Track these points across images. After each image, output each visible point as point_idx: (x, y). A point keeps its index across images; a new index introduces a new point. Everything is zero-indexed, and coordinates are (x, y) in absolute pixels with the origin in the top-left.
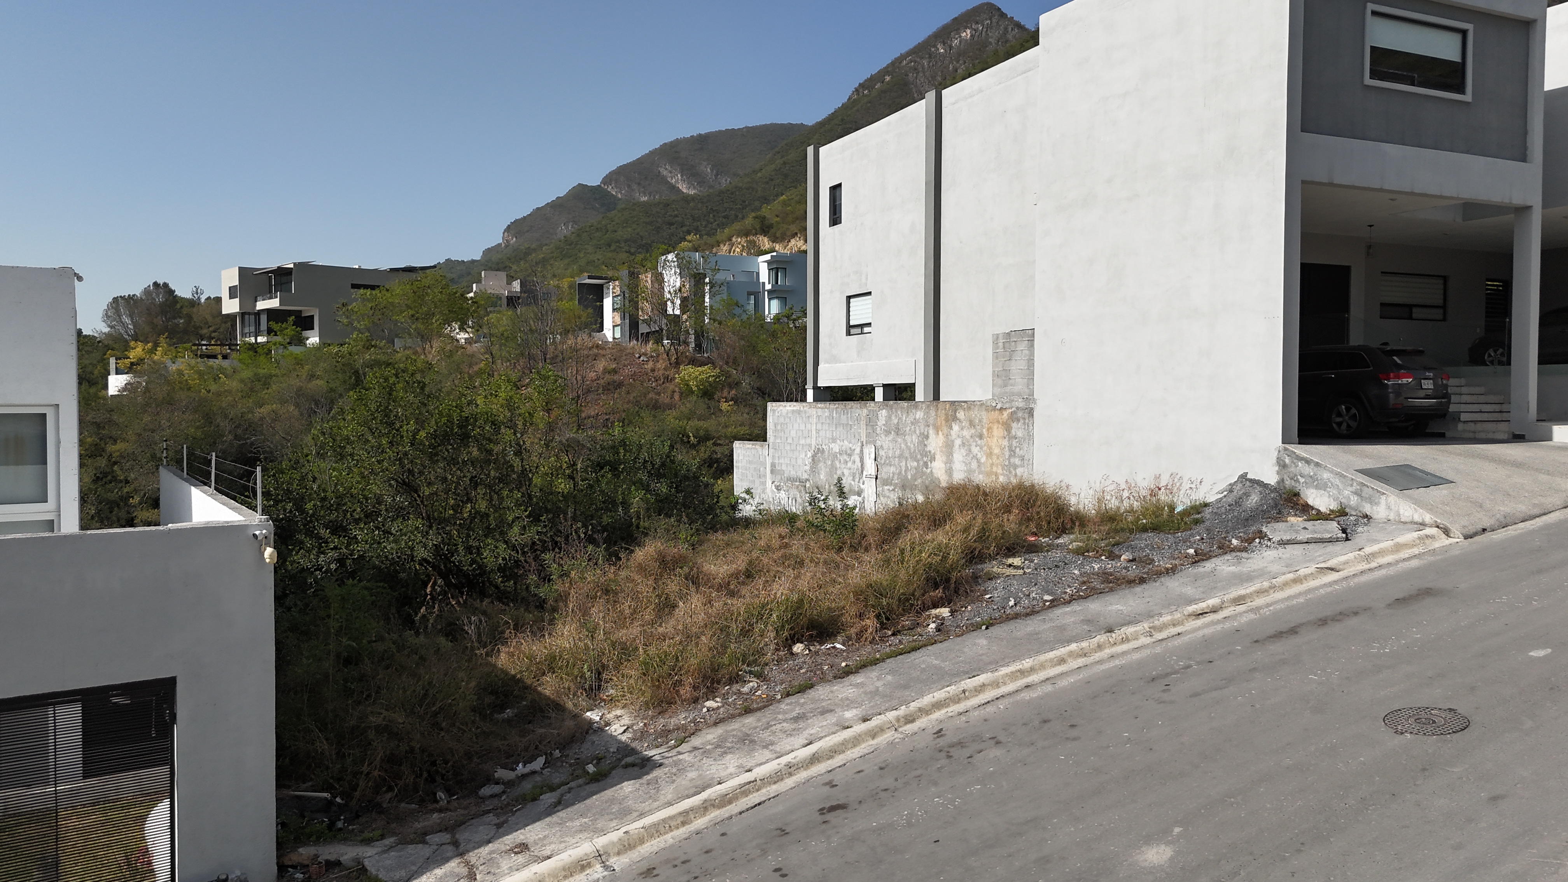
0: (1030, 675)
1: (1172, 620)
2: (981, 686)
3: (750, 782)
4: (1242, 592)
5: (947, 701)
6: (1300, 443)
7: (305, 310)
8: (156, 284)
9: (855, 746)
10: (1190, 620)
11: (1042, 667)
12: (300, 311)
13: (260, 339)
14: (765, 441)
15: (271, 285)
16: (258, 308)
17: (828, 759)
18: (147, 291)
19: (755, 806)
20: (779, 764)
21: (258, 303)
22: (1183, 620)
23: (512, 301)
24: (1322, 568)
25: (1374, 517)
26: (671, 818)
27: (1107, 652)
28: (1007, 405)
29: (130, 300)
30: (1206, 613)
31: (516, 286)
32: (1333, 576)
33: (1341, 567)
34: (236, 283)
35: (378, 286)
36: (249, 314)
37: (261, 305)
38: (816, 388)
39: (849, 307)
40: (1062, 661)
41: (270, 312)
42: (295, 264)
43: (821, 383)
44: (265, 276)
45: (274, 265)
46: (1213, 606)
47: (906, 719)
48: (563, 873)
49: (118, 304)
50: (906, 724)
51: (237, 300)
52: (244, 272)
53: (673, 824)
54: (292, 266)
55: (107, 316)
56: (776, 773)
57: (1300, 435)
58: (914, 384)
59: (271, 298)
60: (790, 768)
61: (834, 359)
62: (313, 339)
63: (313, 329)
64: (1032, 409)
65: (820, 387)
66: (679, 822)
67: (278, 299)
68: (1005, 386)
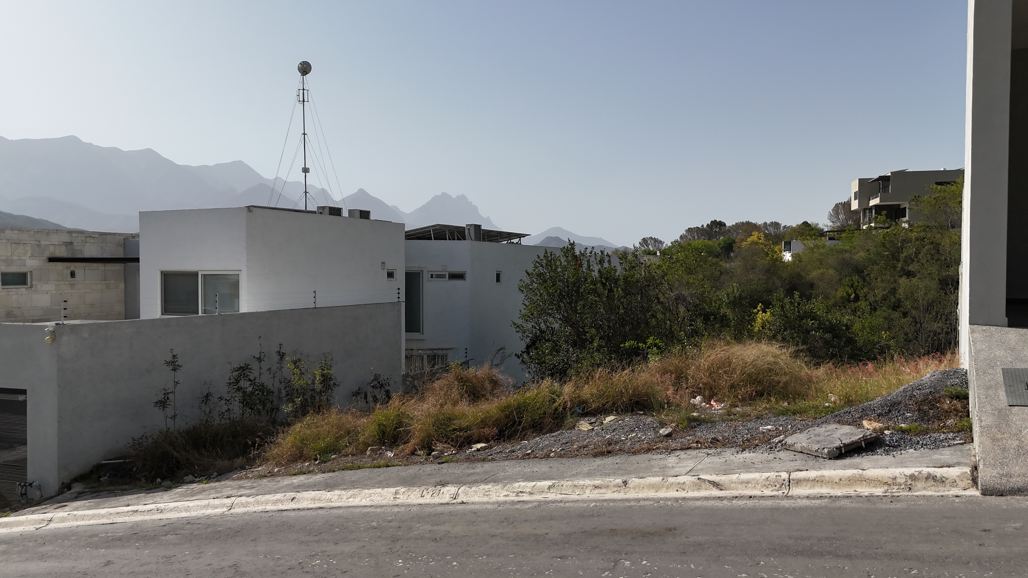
6: (1010, 325)
7: (900, 204)
12: (897, 205)
15: (880, 189)
16: (871, 205)
21: (870, 202)
34: (857, 190)
36: (867, 209)
37: (872, 203)
41: (876, 206)
42: (891, 173)
44: (876, 183)
45: (876, 176)
51: (857, 200)
52: (861, 181)
54: (890, 174)
55: (830, 217)
59: (876, 198)
62: (905, 224)
63: (905, 217)
67: (879, 198)
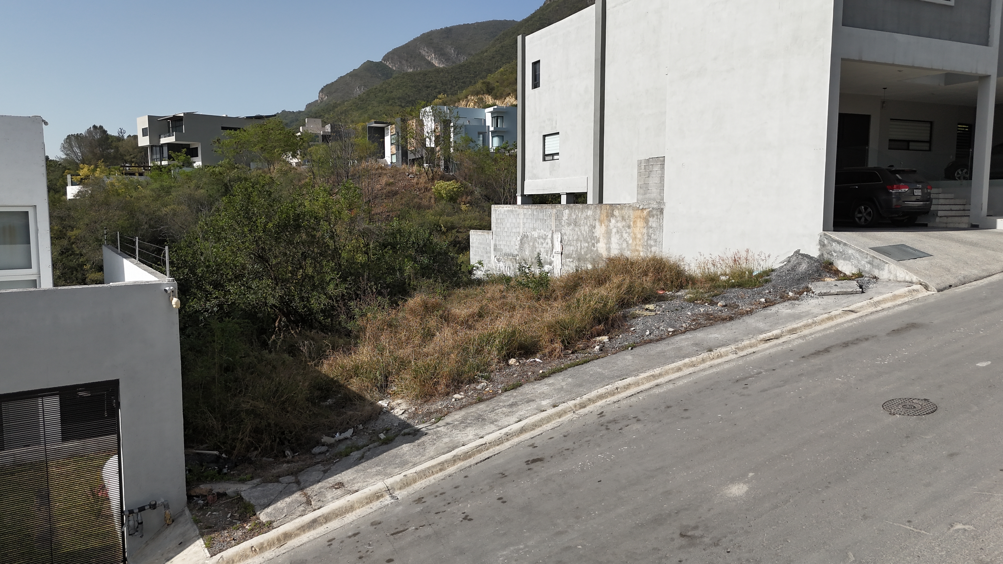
0: (659, 378)
1: (750, 344)
2: (628, 385)
3: (482, 445)
4: (795, 326)
5: (606, 394)
6: (834, 231)
7: (192, 144)
8: (95, 127)
9: (548, 422)
10: (761, 344)
11: (667, 373)
12: (189, 145)
13: (164, 163)
14: (490, 229)
15: (169, 128)
17: (531, 430)
18: (89, 131)
19: (486, 459)
20: (500, 434)
21: (161, 139)
22: (757, 344)
23: (325, 138)
24: (846, 311)
25: (880, 278)
26: (433, 467)
27: (708, 363)
28: (646, 207)
29: (78, 137)
30: (772, 339)
31: (328, 128)
32: (854, 316)
33: (858, 310)
35: (240, 128)
36: (156, 146)
37: (163, 141)
38: (523, 195)
39: (545, 142)
40: (679, 369)
41: (169, 145)
42: (184, 114)
43: (526, 192)
44: (165, 122)
45: (171, 115)
46: (776, 335)
47: (580, 406)
48: (366, 501)
49: (70, 141)
50: (580, 408)
51: (148, 137)
52: (151, 118)
53: (434, 470)
54: (182, 115)
55: (64, 148)
56: (498, 439)
57: (834, 226)
58: (586, 193)
59: (169, 136)
60: (508, 436)
61: (535, 177)
62: (198, 163)
63: (197, 156)
64: (662, 209)
65: (526, 195)
66: (438, 469)
67: (174, 137)
68: (645, 194)
